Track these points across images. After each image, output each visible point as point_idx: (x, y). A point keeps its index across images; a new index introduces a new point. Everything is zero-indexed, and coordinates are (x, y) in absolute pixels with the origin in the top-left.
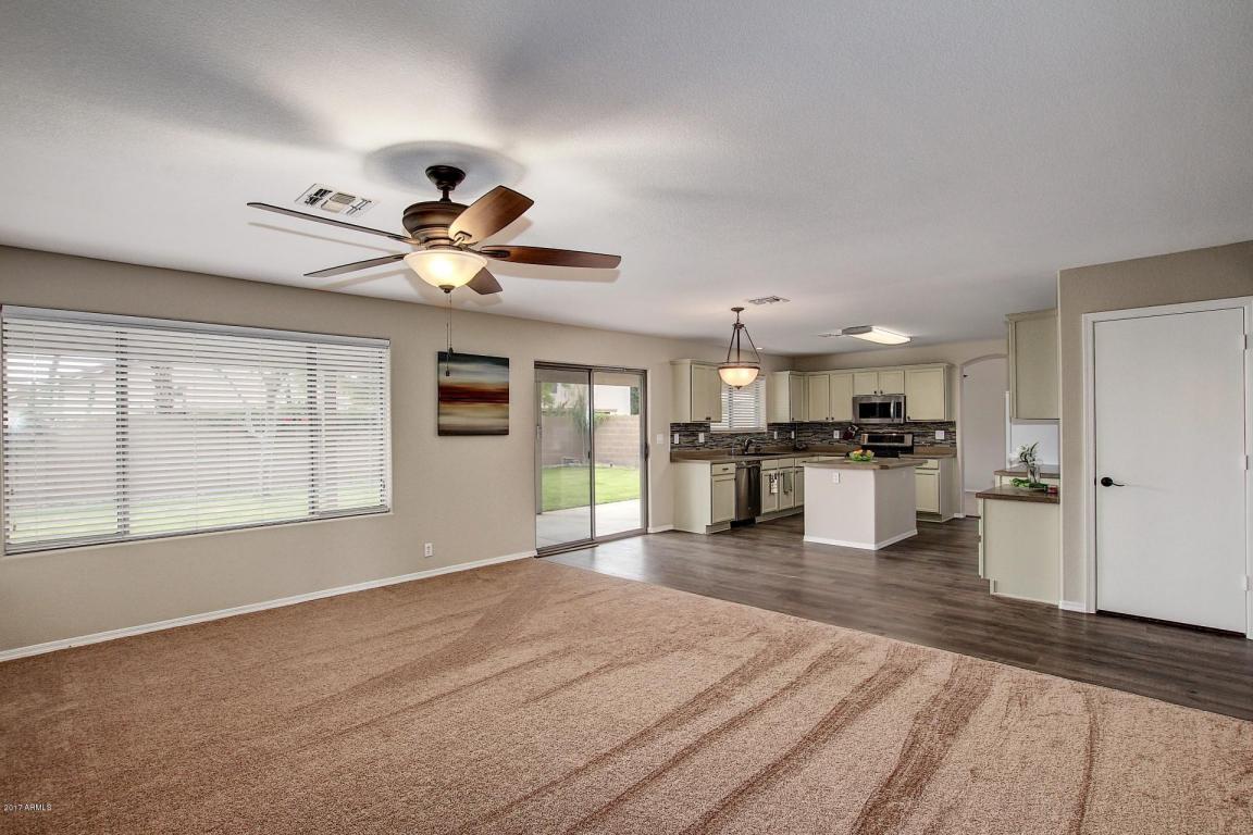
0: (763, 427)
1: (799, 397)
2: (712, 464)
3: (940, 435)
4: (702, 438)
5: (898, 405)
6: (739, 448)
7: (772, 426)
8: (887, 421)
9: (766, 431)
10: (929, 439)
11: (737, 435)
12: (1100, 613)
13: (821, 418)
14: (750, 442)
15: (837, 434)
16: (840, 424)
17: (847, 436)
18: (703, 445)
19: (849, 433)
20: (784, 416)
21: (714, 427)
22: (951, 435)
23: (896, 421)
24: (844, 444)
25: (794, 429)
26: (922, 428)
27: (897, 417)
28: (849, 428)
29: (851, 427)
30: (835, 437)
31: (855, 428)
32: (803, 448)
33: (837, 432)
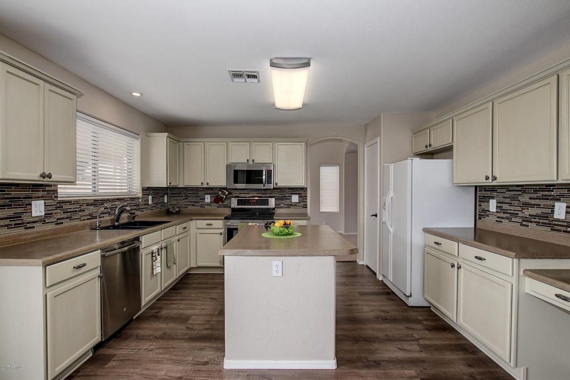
0: (137, 191)
1: (175, 161)
2: (46, 265)
3: (295, 199)
4: (38, 208)
5: (269, 173)
6: (107, 218)
7: (147, 190)
8: (261, 186)
9: (140, 195)
10: (287, 202)
11: (103, 201)
13: (197, 183)
14: (122, 211)
15: (208, 199)
16: (211, 189)
17: (217, 200)
18: (42, 220)
19: (219, 196)
20: (160, 179)
21: (64, 191)
22: (303, 198)
23: (267, 186)
24: (214, 208)
25: (167, 194)
26: (284, 193)
27: (268, 183)
28: (220, 192)
29: (222, 192)
30: (206, 201)
31: (227, 193)
32: (177, 211)
33: (209, 196)
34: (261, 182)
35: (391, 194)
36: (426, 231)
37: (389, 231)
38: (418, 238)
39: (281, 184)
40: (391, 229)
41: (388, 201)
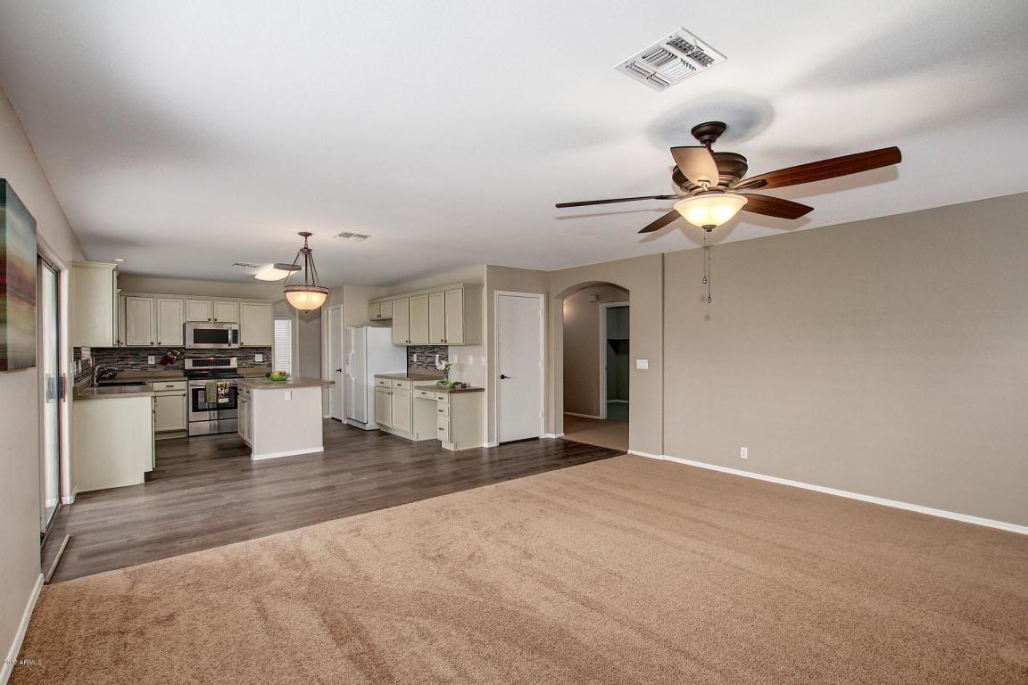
3: (259, 358)
5: (235, 333)
8: (225, 346)
10: (250, 361)
12: (501, 444)
15: (152, 360)
17: (165, 361)
19: (168, 357)
22: (268, 357)
23: (234, 346)
24: (161, 371)
26: (247, 352)
27: (234, 342)
28: (170, 353)
29: (173, 353)
30: (150, 362)
31: (179, 353)
32: (111, 376)
33: (153, 357)
34: (226, 341)
35: (353, 352)
36: (376, 376)
37: (351, 381)
38: (372, 382)
39: (246, 344)
40: (353, 379)
41: (350, 358)
